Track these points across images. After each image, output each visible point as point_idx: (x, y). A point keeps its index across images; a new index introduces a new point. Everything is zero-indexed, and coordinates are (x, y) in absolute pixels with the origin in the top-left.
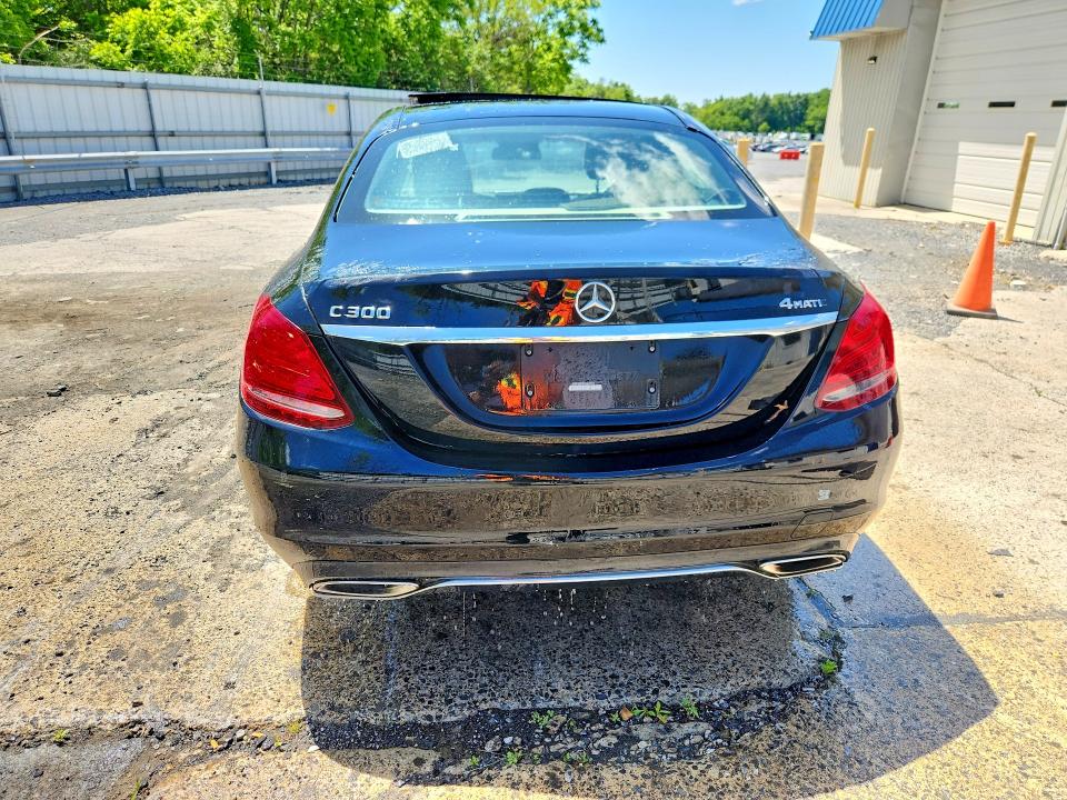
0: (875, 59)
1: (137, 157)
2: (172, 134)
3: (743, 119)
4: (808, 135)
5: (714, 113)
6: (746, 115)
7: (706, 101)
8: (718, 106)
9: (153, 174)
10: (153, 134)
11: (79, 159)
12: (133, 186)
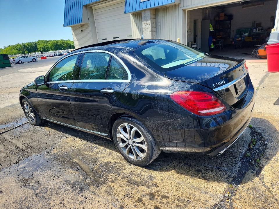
0: (83, 30)
3: (19, 51)
4: (41, 52)
5: (9, 50)
6: (20, 49)
7: (5, 47)
8: (9, 48)
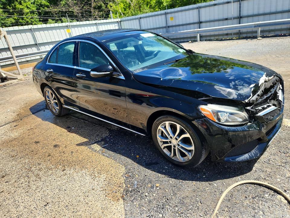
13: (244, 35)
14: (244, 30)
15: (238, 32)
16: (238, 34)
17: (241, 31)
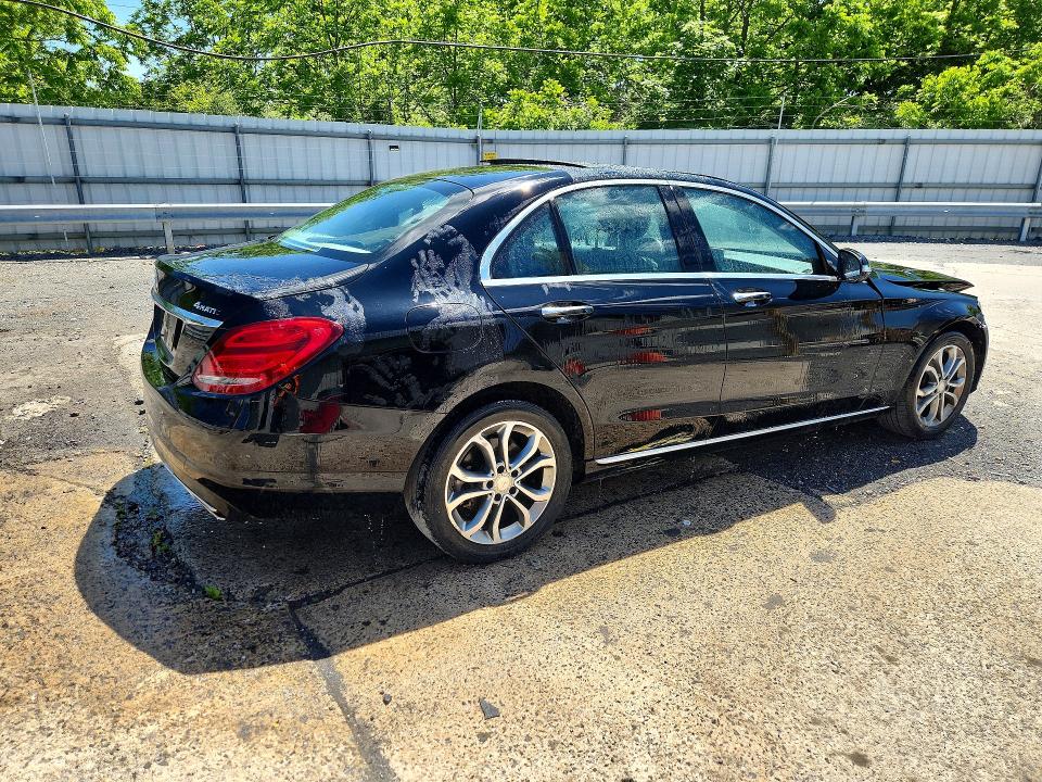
1: (865, 206)
2: (920, 186)
9: (884, 222)
10: (898, 186)
11: (812, 206)
12: (854, 232)
13: (110, 244)
14: (105, 226)
15: (80, 229)
16: (85, 237)
17: (92, 229)
